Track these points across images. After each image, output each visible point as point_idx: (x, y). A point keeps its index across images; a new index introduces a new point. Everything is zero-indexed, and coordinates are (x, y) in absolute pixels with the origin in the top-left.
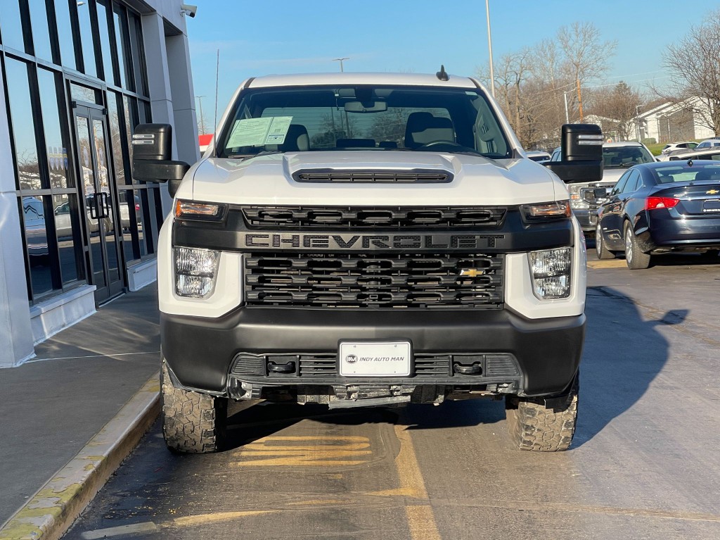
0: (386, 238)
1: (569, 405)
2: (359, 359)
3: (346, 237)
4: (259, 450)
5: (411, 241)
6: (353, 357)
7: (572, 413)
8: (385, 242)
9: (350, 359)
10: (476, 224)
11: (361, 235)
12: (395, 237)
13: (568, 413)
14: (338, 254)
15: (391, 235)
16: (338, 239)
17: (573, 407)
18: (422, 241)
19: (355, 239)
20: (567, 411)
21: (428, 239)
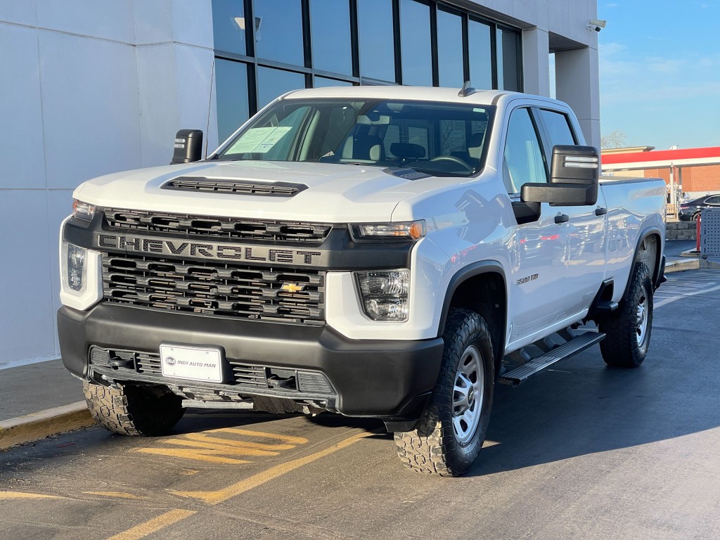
0: (210, 247)
1: (432, 431)
2: (177, 361)
3: (177, 243)
4: (195, 441)
5: (232, 252)
6: (172, 359)
7: (437, 439)
8: (209, 252)
9: (170, 361)
10: (307, 240)
11: (190, 242)
12: (218, 247)
13: (433, 439)
14: (168, 259)
15: (215, 245)
16: (170, 245)
17: (436, 434)
18: (243, 253)
19: (184, 246)
20: (431, 436)
21: (248, 251)
